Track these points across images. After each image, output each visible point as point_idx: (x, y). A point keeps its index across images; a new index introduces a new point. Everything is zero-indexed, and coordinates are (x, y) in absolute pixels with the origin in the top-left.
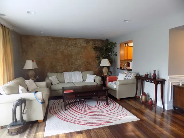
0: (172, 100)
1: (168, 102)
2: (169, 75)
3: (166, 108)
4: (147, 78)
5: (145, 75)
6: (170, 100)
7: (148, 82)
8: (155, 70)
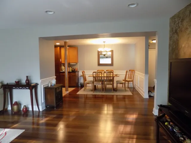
0: (44, 101)
1: (42, 104)
2: (41, 79)
3: (41, 110)
4: (18, 85)
5: (16, 82)
6: (43, 101)
7: (21, 89)
8: (27, 75)
